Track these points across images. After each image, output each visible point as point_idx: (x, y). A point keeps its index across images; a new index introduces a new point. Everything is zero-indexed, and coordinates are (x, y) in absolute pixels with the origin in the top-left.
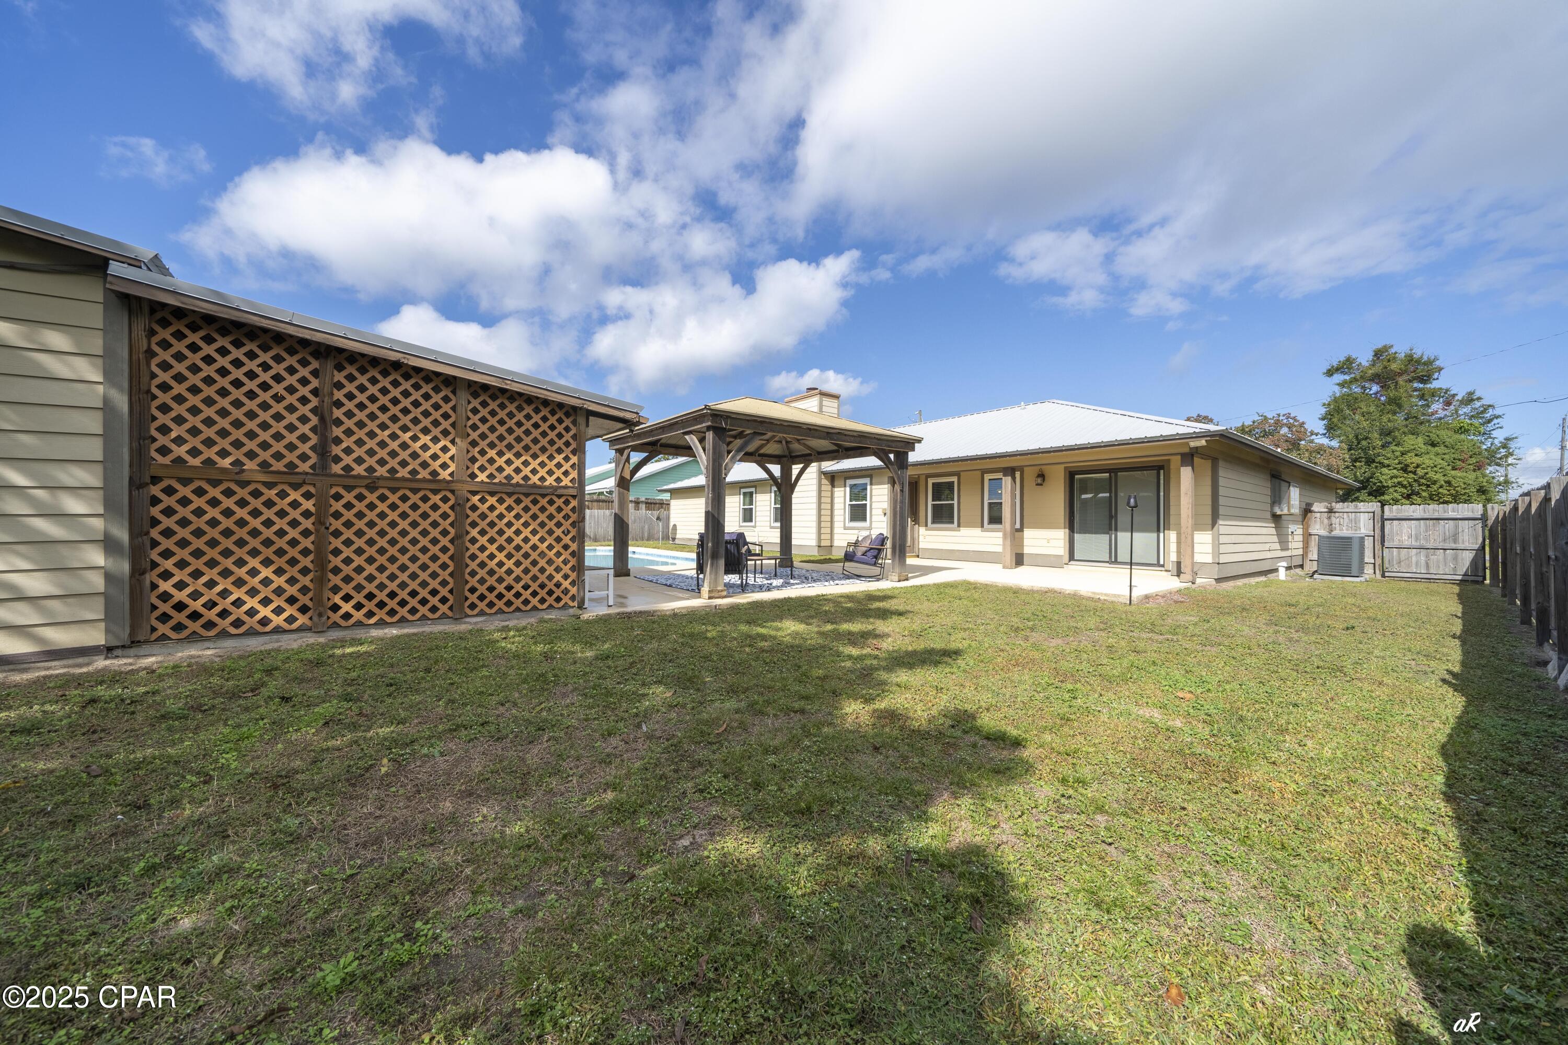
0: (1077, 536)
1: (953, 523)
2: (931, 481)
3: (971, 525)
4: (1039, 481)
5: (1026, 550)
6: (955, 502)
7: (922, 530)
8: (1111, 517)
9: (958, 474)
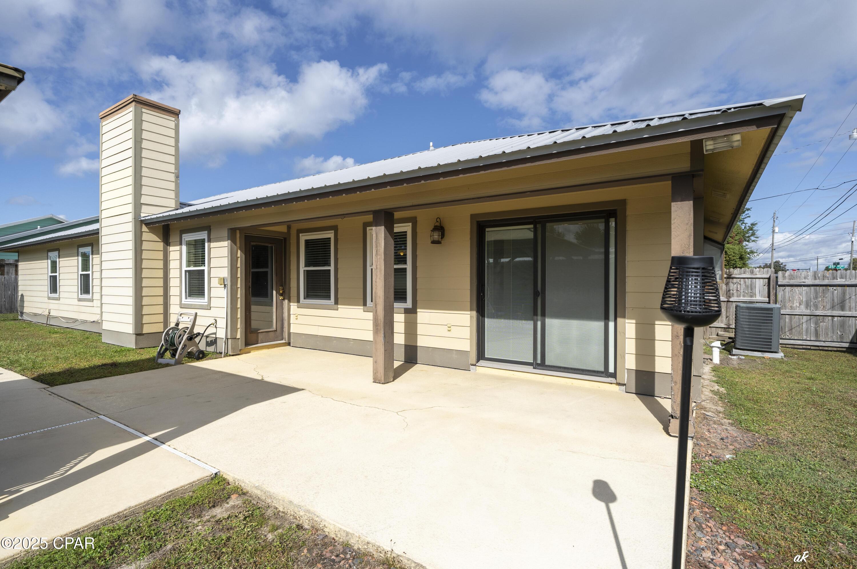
0: (488, 322)
1: (328, 297)
2: (304, 238)
3: (351, 302)
4: (436, 236)
5: (421, 342)
6: (332, 268)
7: (294, 306)
8: (536, 294)
9: (335, 228)
